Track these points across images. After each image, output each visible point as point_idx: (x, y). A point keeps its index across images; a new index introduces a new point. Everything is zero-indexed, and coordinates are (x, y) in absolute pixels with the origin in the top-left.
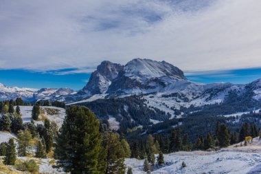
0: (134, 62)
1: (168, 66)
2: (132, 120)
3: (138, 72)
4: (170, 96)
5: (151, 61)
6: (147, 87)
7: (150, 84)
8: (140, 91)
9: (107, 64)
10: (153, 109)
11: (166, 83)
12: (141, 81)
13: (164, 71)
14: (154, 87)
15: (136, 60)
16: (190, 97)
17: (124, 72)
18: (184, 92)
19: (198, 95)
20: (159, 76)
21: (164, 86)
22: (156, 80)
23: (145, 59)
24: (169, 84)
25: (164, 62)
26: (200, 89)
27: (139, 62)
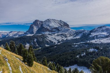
0: (48, 20)
1: (62, 22)
2: (37, 45)
3: (49, 25)
4: (60, 35)
5: (55, 20)
6: (52, 31)
7: (53, 30)
8: (48, 33)
9: (37, 21)
10: (48, 41)
11: (60, 30)
12: (49, 29)
13: (60, 24)
14: (55, 31)
15: (48, 19)
16: (68, 36)
17: (43, 25)
18: (66, 33)
19: (72, 35)
20: (57, 26)
21: (59, 31)
22: (56, 28)
23: (52, 19)
24: (61, 30)
25: (61, 21)
26: (73, 32)
27: (50, 20)
